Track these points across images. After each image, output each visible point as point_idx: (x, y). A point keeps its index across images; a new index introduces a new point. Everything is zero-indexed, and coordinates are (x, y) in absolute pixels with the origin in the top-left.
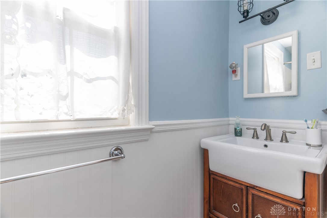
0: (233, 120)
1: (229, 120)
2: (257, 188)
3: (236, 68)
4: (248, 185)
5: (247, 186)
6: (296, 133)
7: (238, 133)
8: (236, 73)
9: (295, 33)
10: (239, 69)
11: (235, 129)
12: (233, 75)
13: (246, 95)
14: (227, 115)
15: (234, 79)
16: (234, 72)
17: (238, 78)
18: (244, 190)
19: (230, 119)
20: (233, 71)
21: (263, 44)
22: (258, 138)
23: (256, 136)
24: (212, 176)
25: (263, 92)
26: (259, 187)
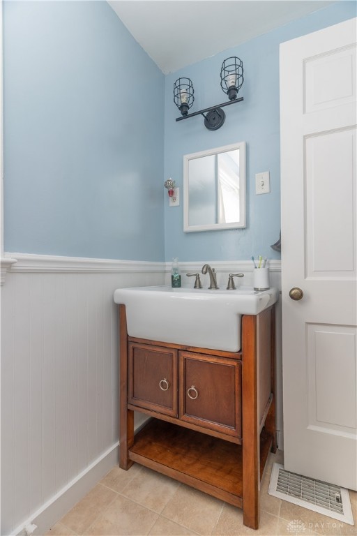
0: (169, 265)
1: (165, 266)
2: (190, 350)
3: (173, 188)
4: (180, 348)
5: (179, 350)
6: (243, 276)
7: (176, 283)
8: (174, 196)
9: (242, 145)
10: (177, 190)
11: (173, 277)
12: (171, 198)
13: (187, 228)
14: (162, 258)
15: (172, 204)
16: (171, 193)
17: (177, 203)
18: (174, 356)
19: (167, 263)
20: (169, 192)
21: (216, 154)
22: (200, 287)
23: (198, 285)
24: (131, 346)
25: (217, 221)
26: (193, 347)
